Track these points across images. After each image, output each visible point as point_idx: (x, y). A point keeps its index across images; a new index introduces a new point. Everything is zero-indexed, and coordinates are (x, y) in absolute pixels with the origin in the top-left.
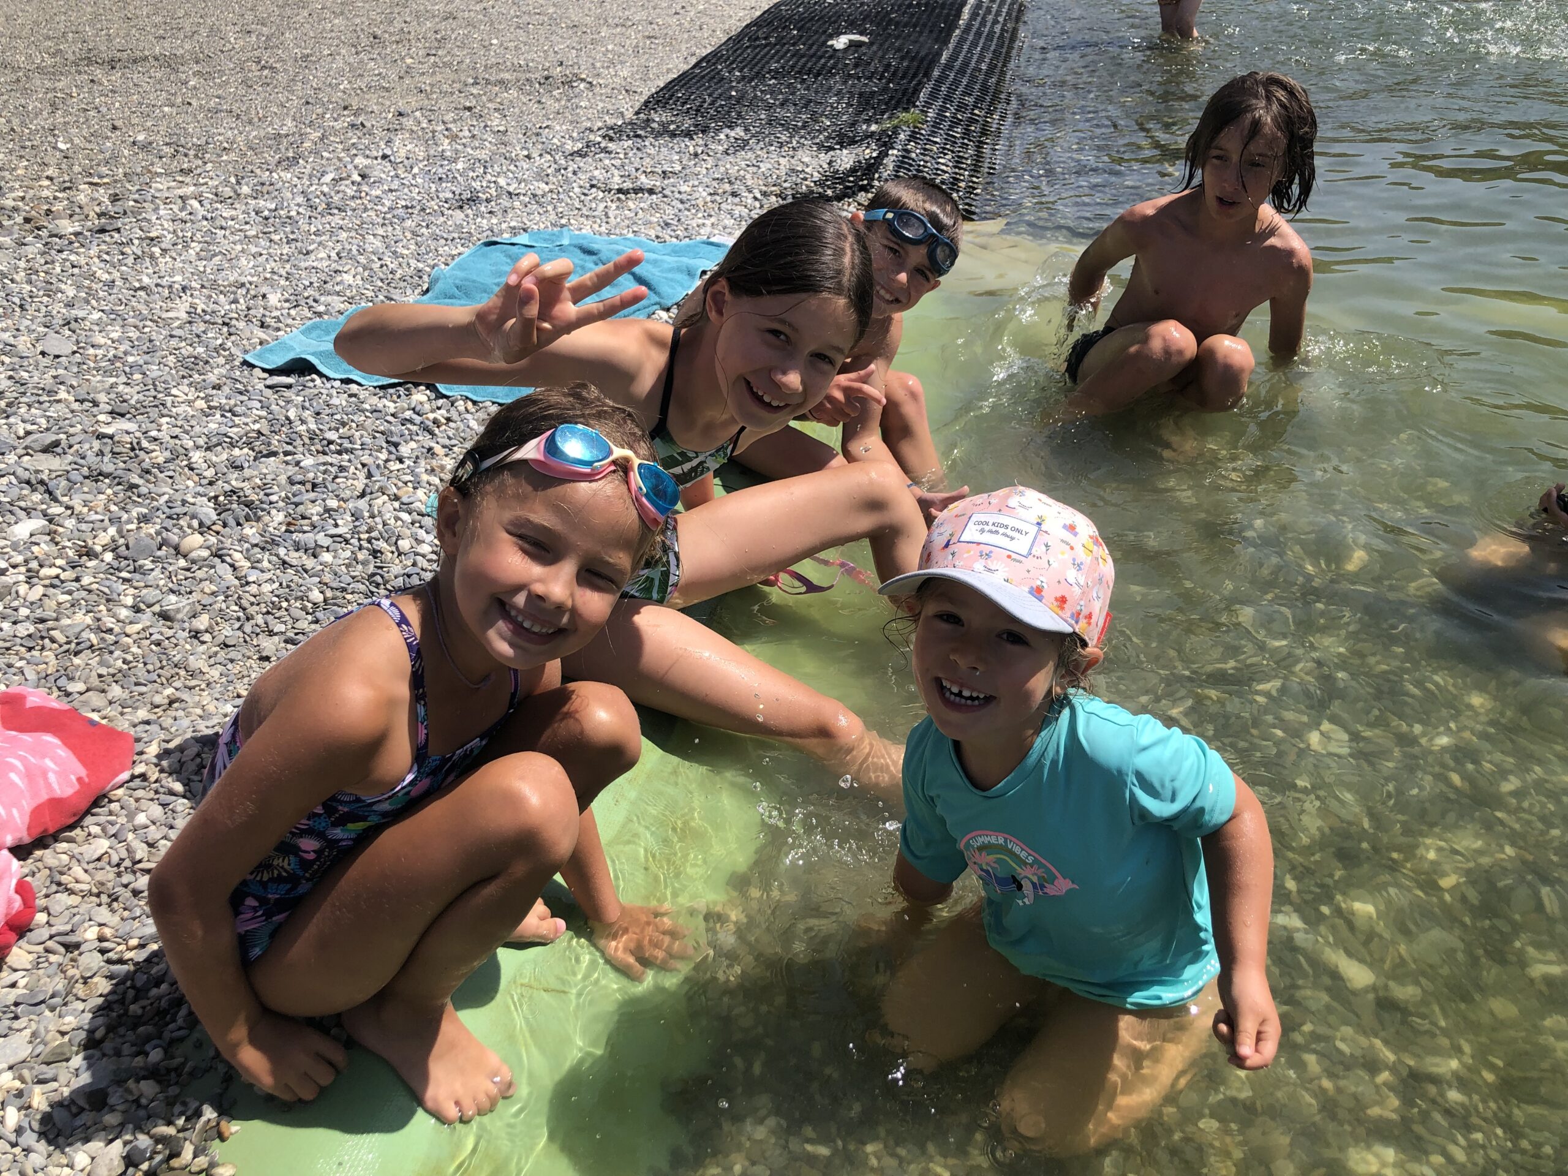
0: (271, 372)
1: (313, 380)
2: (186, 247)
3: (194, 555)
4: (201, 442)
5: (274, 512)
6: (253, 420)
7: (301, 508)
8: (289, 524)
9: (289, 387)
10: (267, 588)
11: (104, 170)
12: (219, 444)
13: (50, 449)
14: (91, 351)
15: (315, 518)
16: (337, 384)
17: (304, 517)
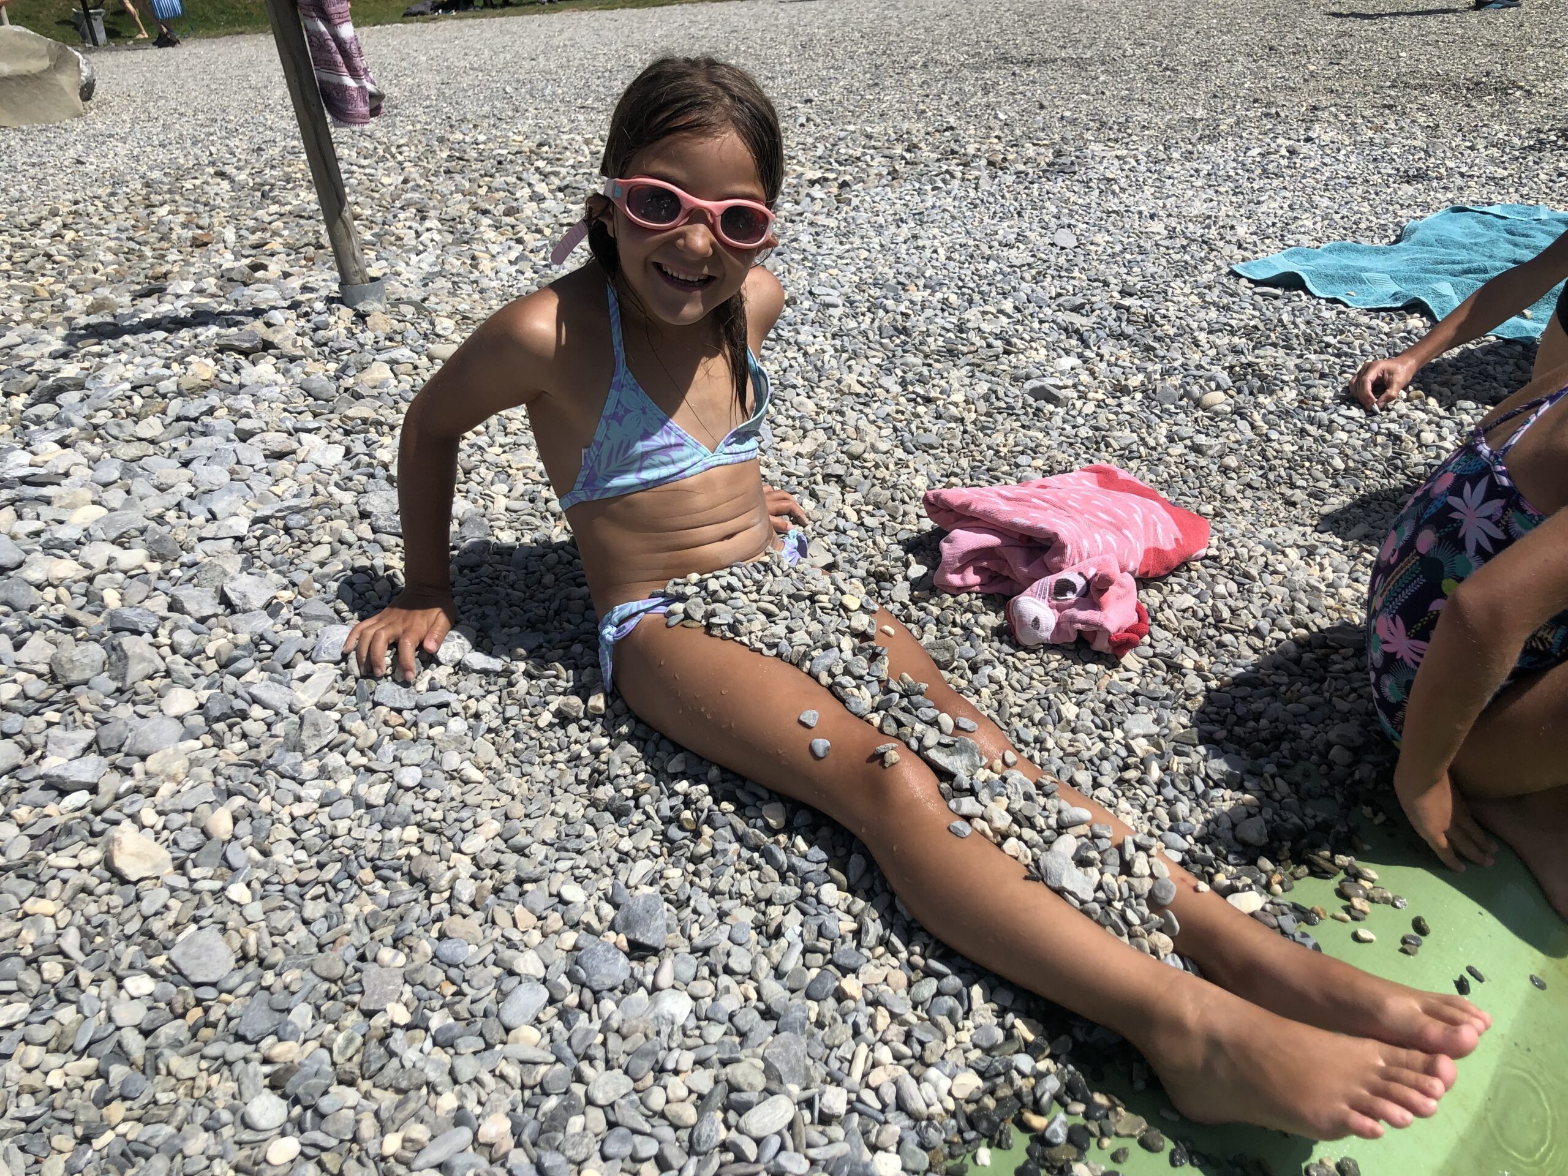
0: (1257, 283)
1: (1299, 296)
2: (1140, 188)
3: (1218, 408)
4: (1205, 325)
5: (1286, 388)
6: (1247, 316)
7: (1313, 391)
8: (1301, 402)
9: (1276, 297)
10: (1288, 448)
11: (1042, 135)
12: (1221, 331)
13: (1077, 309)
14: (1092, 248)
15: (1328, 401)
16: (1323, 302)
17: (1315, 399)
